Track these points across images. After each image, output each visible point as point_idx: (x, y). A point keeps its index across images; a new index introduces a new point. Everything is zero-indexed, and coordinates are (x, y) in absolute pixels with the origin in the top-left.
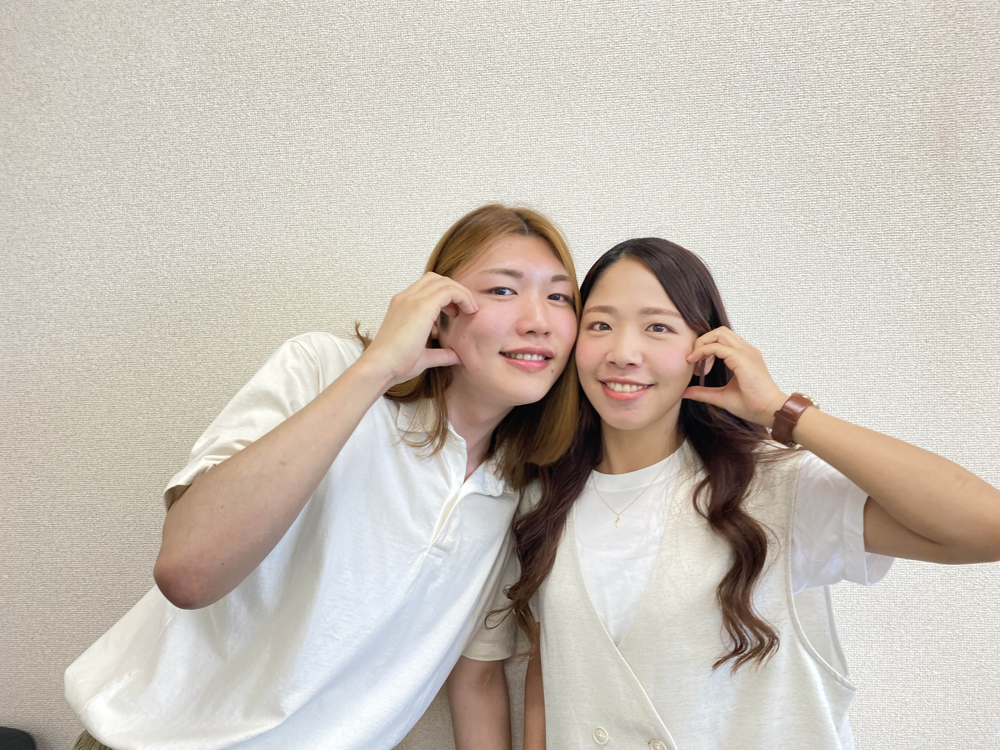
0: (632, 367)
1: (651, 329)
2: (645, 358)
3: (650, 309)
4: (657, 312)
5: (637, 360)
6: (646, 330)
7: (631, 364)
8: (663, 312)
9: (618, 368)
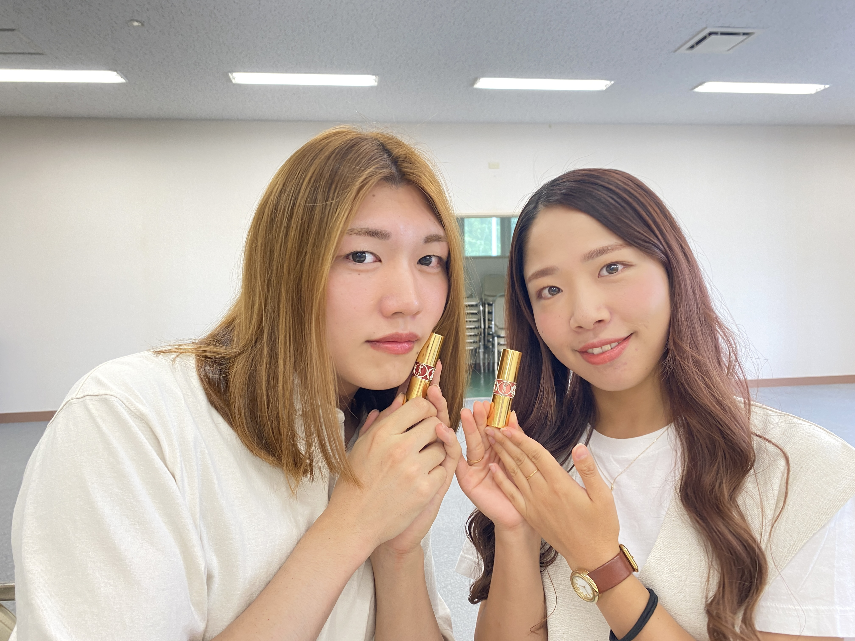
0: (601, 324)
1: (605, 272)
2: (612, 311)
3: (593, 253)
4: (602, 252)
5: (604, 315)
6: (599, 276)
7: (600, 321)
8: (609, 250)
9: (588, 330)
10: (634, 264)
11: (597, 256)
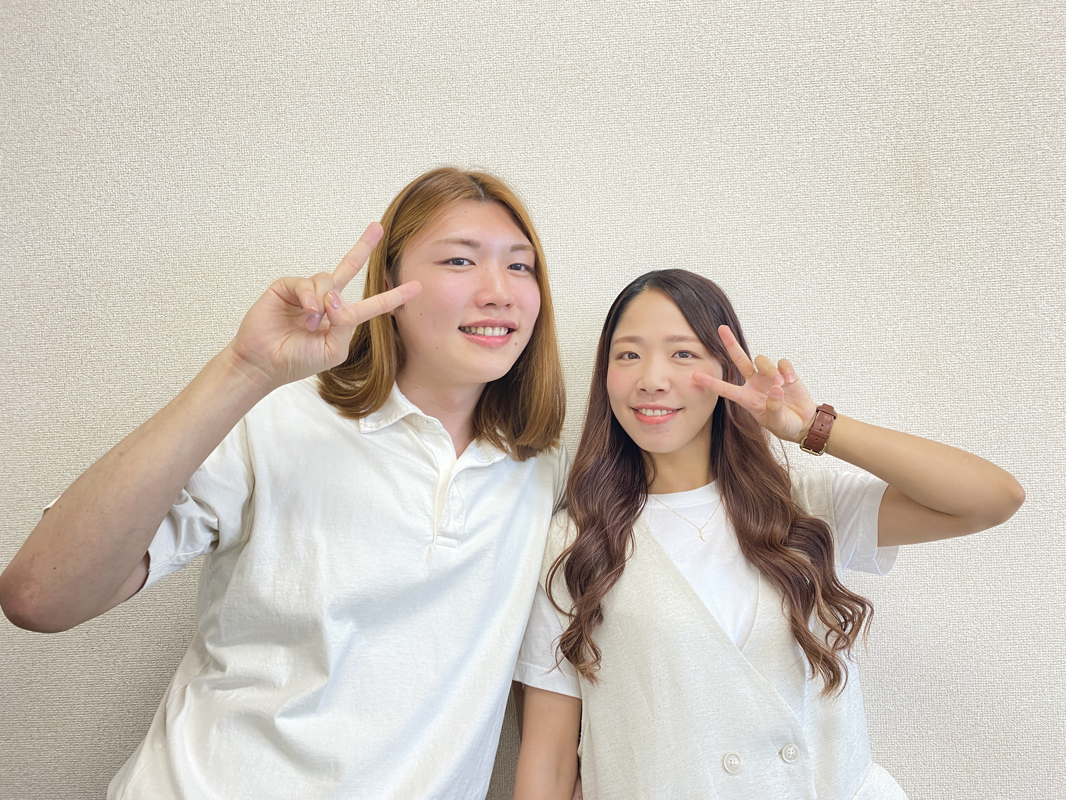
1: (677, 355)
2: (673, 385)
7: (661, 390)
8: (687, 339)
9: (649, 394)
10: (700, 357)
11: (677, 341)
